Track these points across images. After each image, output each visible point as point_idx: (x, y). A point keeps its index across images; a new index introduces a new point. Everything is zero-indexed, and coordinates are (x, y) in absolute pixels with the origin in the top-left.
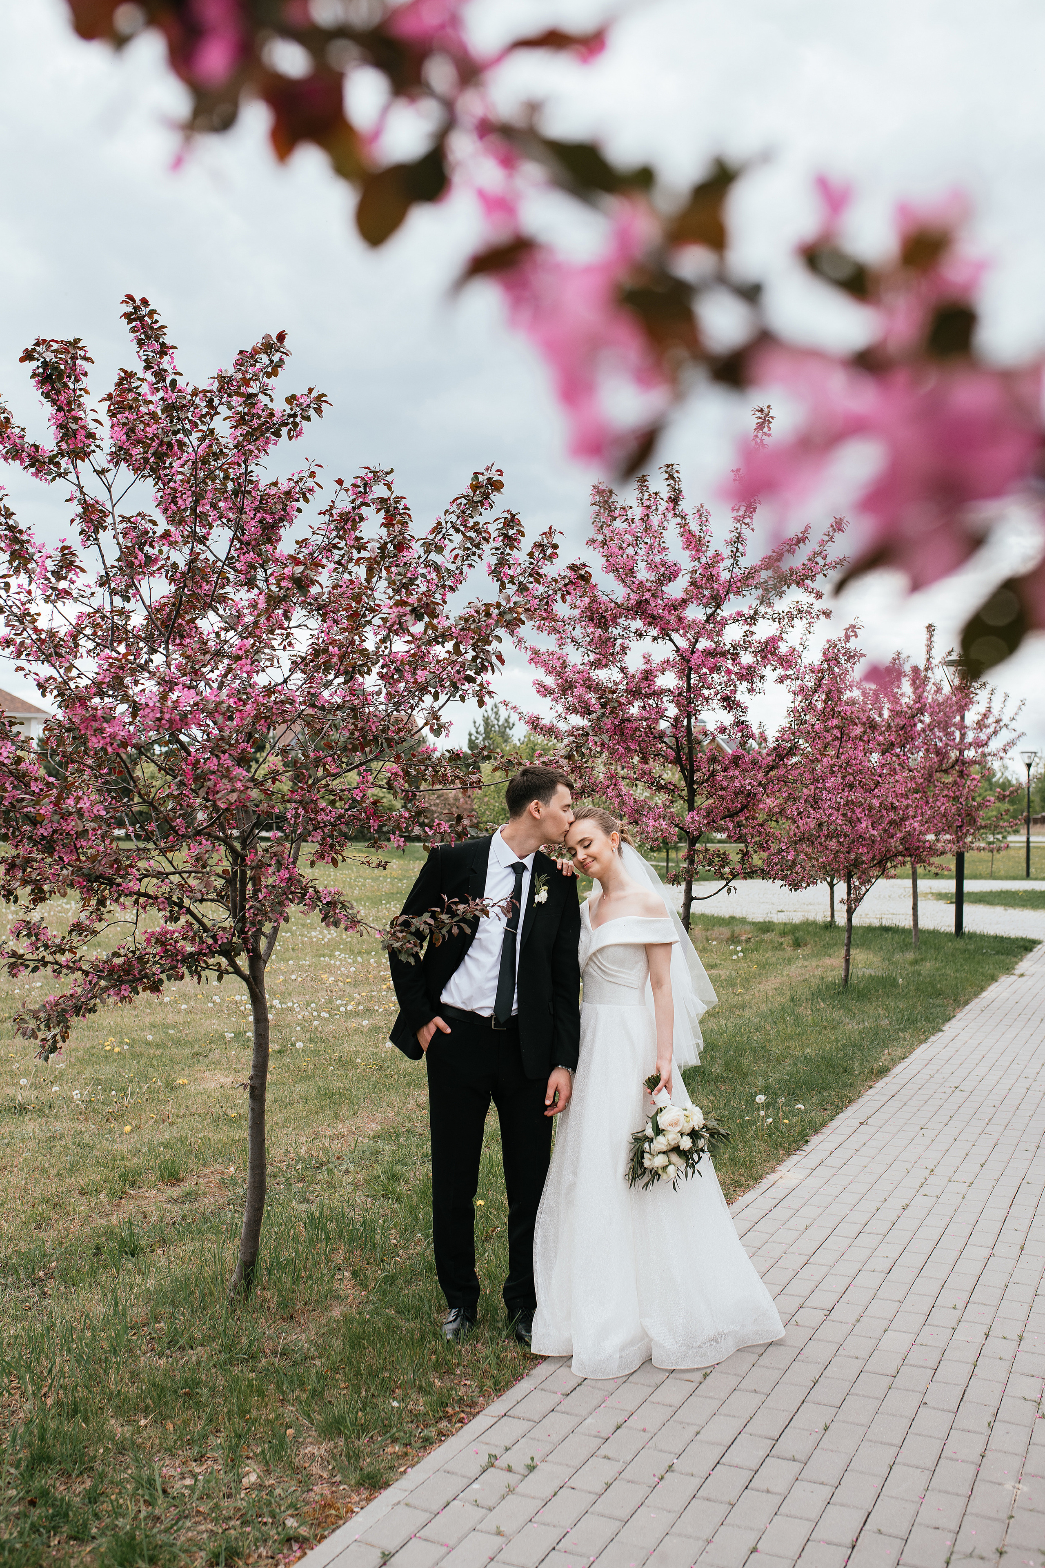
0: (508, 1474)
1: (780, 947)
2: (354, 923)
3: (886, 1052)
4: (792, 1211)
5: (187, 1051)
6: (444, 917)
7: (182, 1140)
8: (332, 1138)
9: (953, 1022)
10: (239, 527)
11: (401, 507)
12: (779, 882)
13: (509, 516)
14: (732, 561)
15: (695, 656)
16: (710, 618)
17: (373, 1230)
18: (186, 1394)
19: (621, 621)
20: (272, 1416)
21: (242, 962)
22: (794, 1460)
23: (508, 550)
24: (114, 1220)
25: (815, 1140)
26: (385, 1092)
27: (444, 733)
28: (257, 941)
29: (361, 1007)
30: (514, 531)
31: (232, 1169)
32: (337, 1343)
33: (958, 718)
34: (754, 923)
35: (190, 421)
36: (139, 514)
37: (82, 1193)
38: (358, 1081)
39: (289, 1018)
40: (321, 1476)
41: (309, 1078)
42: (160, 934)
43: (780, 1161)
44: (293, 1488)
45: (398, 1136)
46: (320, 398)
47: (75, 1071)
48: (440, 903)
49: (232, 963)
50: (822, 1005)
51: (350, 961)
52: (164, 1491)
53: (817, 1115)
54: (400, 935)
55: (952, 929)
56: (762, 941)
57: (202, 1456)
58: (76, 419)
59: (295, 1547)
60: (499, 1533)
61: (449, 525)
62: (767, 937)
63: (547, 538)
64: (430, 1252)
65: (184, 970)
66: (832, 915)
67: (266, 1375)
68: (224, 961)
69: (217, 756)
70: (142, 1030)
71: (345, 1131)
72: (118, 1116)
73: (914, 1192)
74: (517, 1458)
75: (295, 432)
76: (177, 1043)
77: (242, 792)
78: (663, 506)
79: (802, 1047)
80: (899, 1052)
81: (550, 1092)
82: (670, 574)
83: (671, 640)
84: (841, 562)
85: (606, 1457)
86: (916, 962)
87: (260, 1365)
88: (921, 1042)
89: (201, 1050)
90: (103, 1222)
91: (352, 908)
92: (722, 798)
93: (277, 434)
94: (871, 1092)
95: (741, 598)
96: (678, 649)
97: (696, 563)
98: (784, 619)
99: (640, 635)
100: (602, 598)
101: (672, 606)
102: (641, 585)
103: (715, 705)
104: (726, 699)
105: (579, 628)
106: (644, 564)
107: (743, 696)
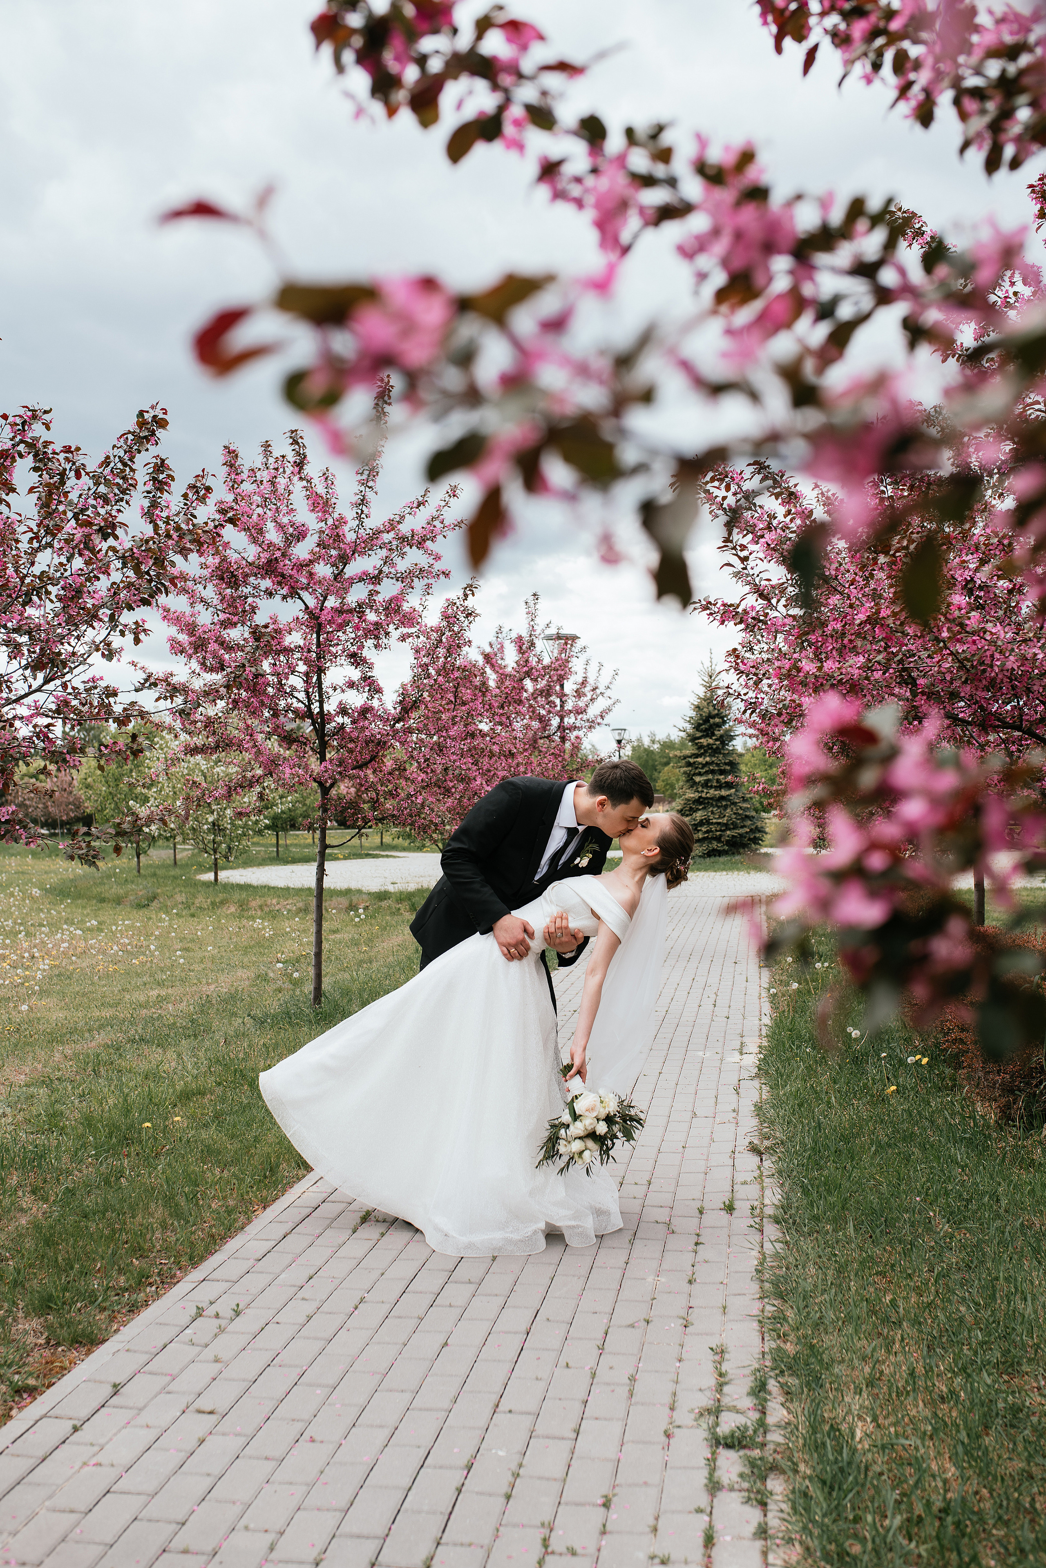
0: (217, 1319)
11: (50, 451)
13: (159, 461)
14: (357, 522)
15: (325, 612)
16: (337, 577)
19: (252, 579)
22: (470, 1282)
23: (159, 494)
27: (115, 659)
30: (164, 476)
33: (558, 688)
34: (369, 894)
56: (378, 907)
59: (25, 1396)
60: (217, 1360)
61: (117, 459)
62: (384, 904)
63: (201, 481)
74: (225, 1307)
78: (289, 469)
82: (301, 534)
83: (300, 598)
84: (458, 525)
85: (304, 1299)
92: (351, 751)
95: (366, 557)
96: (307, 607)
97: (323, 524)
98: (407, 578)
99: (270, 594)
100: (233, 557)
101: (300, 566)
102: (271, 544)
103: (342, 662)
104: (353, 655)
105: (210, 586)
106: (273, 524)
107: (369, 652)
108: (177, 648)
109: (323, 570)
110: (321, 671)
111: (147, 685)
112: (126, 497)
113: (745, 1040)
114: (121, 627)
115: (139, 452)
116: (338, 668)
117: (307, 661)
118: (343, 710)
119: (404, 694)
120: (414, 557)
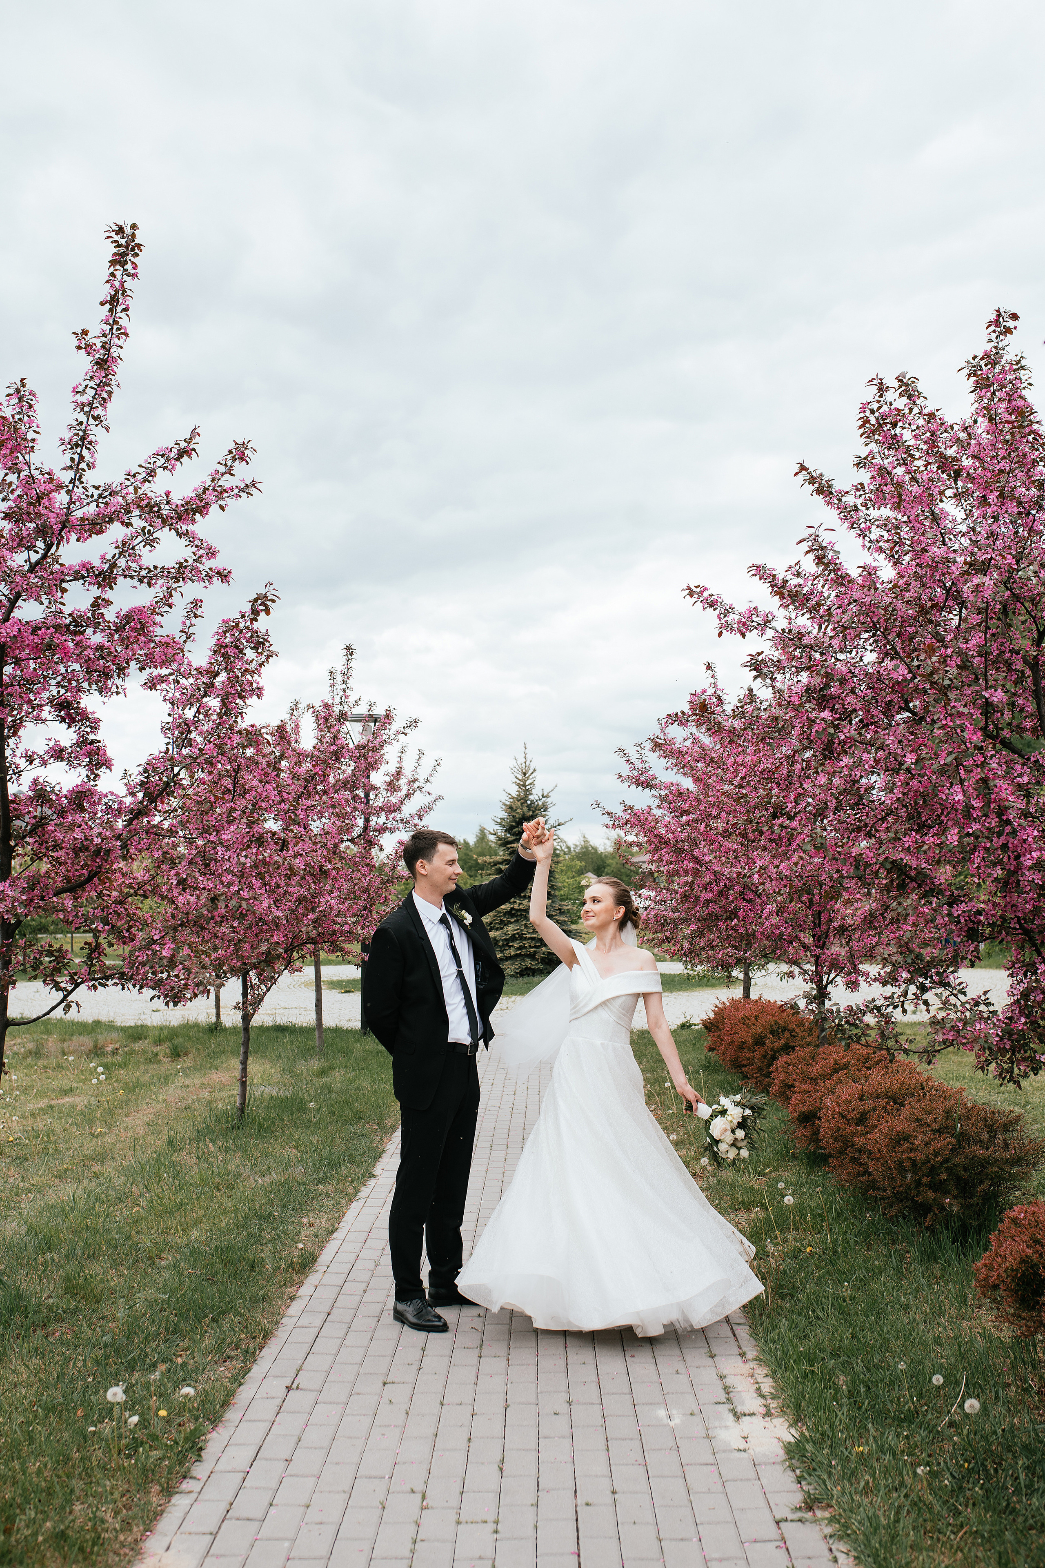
1: (153, 1059)
3: (306, 1223)
12: (148, 993)
16: (34, 567)
33: (364, 779)
34: (124, 1029)
50: (211, 1146)
56: (132, 1052)
62: (138, 1046)
66: (218, 1015)
80: (323, 1223)
86: (322, 1073)
95: (86, 538)
104: (64, 706)
107: (90, 700)
113: (729, 1381)
116: (39, 725)
118: (41, 794)
119: (149, 771)
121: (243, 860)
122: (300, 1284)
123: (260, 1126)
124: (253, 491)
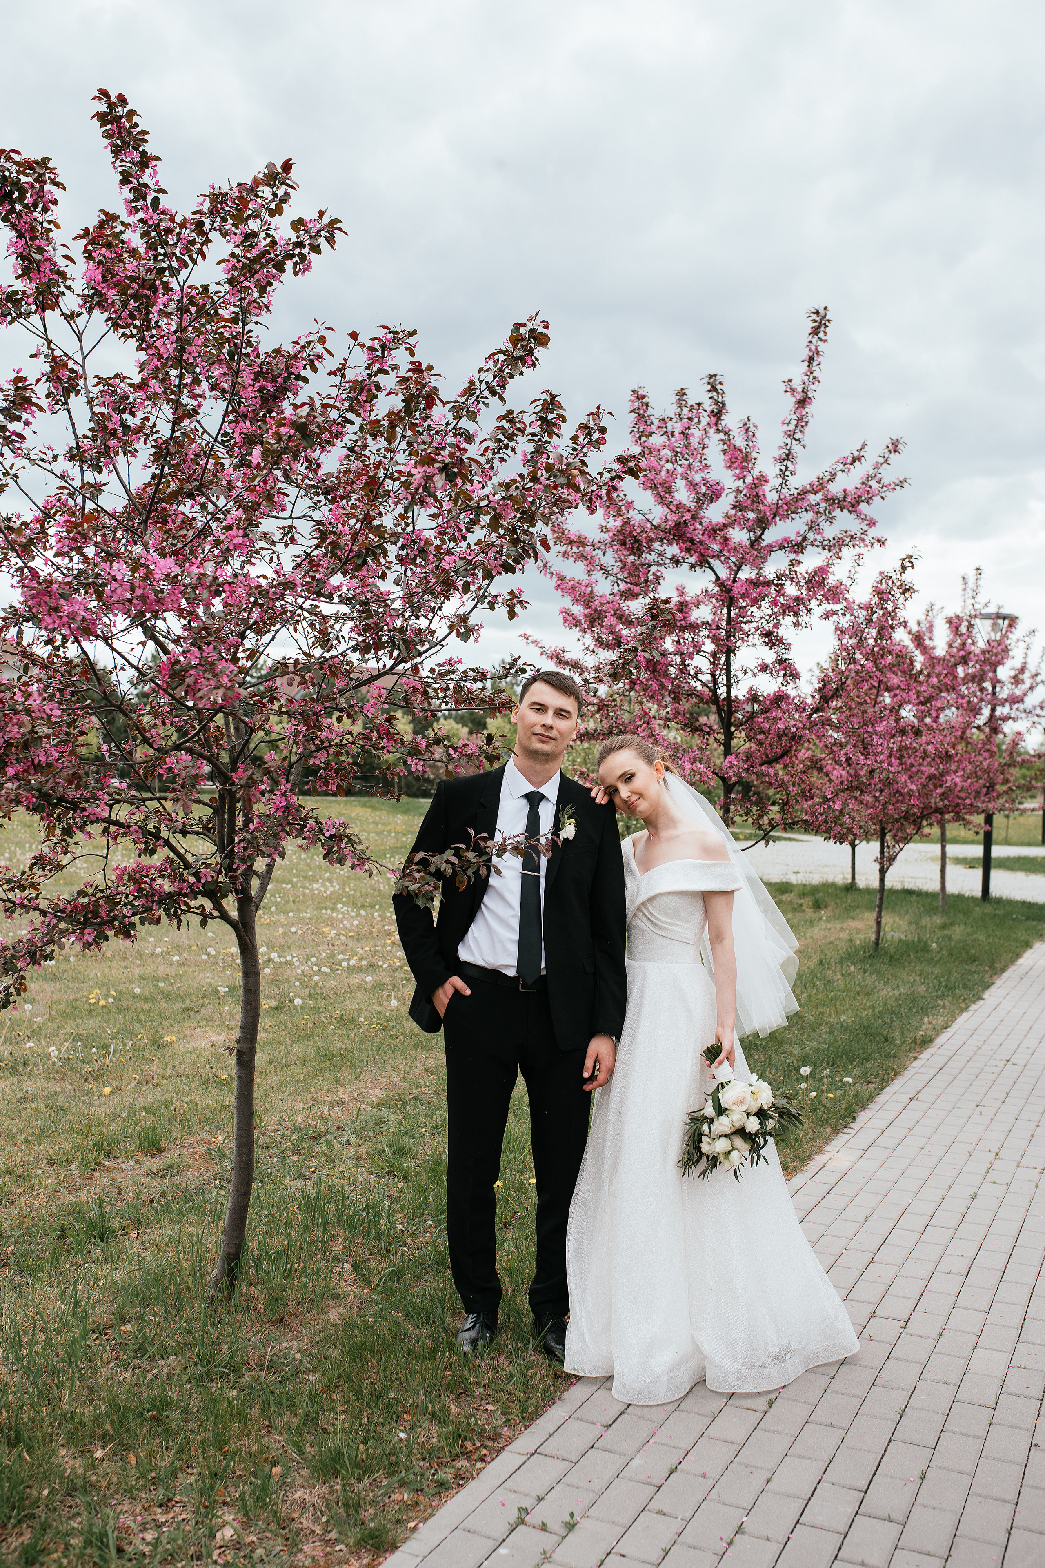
0: (543, 1533)
1: (800, 908)
2: (361, 860)
3: (926, 1020)
4: (848, 1199)
5: (178, 1006)
6: (470, 855)
7: (166, 1104)
8: (332, 1105)
9: (993, 989)
10: (233, 397)
13: (549, 398)
14: (780, 480)
15: (738, 584)
16: (755, 543)
17: (377, 1215)
18: (153, 1418)
19: (657, 545)
20: (255, 1448)
21: (231, 904)
22: (890, 1521)
23: (546, 438)
24: (83, 1196)
25: (863, 1116)
26: (389, 1054)
27: (472, 638)
28: (248, 881)
29: (364, 963)
30: (554, 415)
31: (220, 1138)
32: (335, 1353)
33: (991, 674)
35: (178, 259)
36: (117, 376)
37: (51, 1163)
38: (361, 1041)
39: (288, 972)
40: (313, 1532)
41: (307, 1037)
42: (134, 870)
43: (827, 1140)
44: (279, 1548)
45: (405, 1104)
46: (333, 224)
47: (55, 1025)
48: (466, 840)
49: (218, 906)
50: (852, 968)
51: (353, 914)
52: (120, 1550)
53: (865, 1089)
54: (417, 875)
55: (979, 894)
57: (170, 1500)
58: (41, 250)
61: (484, 386)
63: (594, 420)
64: (443, 1243)
65: (161, 912)
66: (853, 877)
67: (249, 1394)
68: (208, 905)
69: (200, 648)
70: (131, 982)
71: (346, 1097)
72: (97, 1076)
73: (980, 1179)
74: (553, 1512)
75: (302, 265)
76: (168, 997)
77: (228, 689)
78: (705, 419)
79: (838, 1014)
80: (941, 1021)
81: (589, 1063)
82: (715, 494)
83: (710, 567)
85: (661, 1512)
86: (944, 927)
87: (243, 1380)
88: (962, 1011)
89: (192, 1005)
90: (72, 1198)
91: (360, 843)
92: (760, 743)
93: (280, 268)
94: (916, 1064)
95: (788, 521)
96: (718, 578)
97: (740, 483)
98: (835, 546)
99: (676, 562)
100: (636, 517)
101: (713, 531)
102: (679, 506)
103: (755, 641)
104: (768, 634)
105: (610, 552)
106: (684, 482)
107: (786, 630)
108: (570, 620)
109: (739, 536)
110: (730, 651)
111: (512, 671)
112: (513, 444)
114: (489, 598)
115: (512, 377)
116: (751, 648)
117: (715, 640)
118: (753, 698)
119: (825, 681)
120: (845, 521)
121: (891, 745)
122: (921, 1053)
123: (891, 957)
124: (905, 485)
